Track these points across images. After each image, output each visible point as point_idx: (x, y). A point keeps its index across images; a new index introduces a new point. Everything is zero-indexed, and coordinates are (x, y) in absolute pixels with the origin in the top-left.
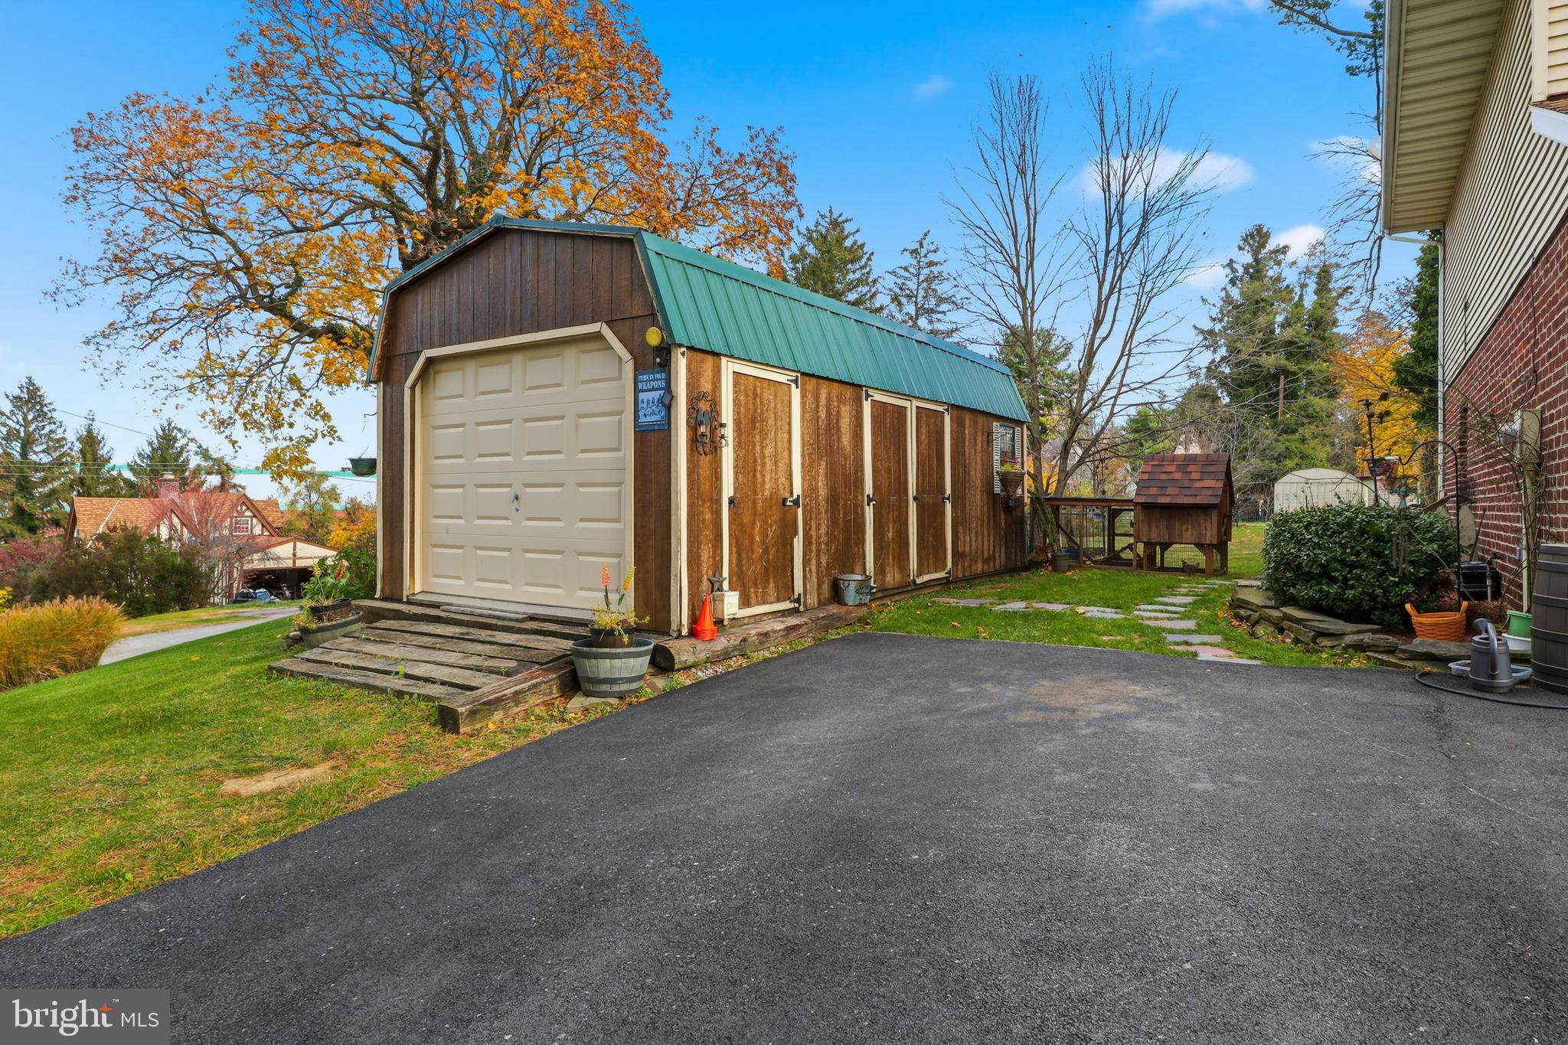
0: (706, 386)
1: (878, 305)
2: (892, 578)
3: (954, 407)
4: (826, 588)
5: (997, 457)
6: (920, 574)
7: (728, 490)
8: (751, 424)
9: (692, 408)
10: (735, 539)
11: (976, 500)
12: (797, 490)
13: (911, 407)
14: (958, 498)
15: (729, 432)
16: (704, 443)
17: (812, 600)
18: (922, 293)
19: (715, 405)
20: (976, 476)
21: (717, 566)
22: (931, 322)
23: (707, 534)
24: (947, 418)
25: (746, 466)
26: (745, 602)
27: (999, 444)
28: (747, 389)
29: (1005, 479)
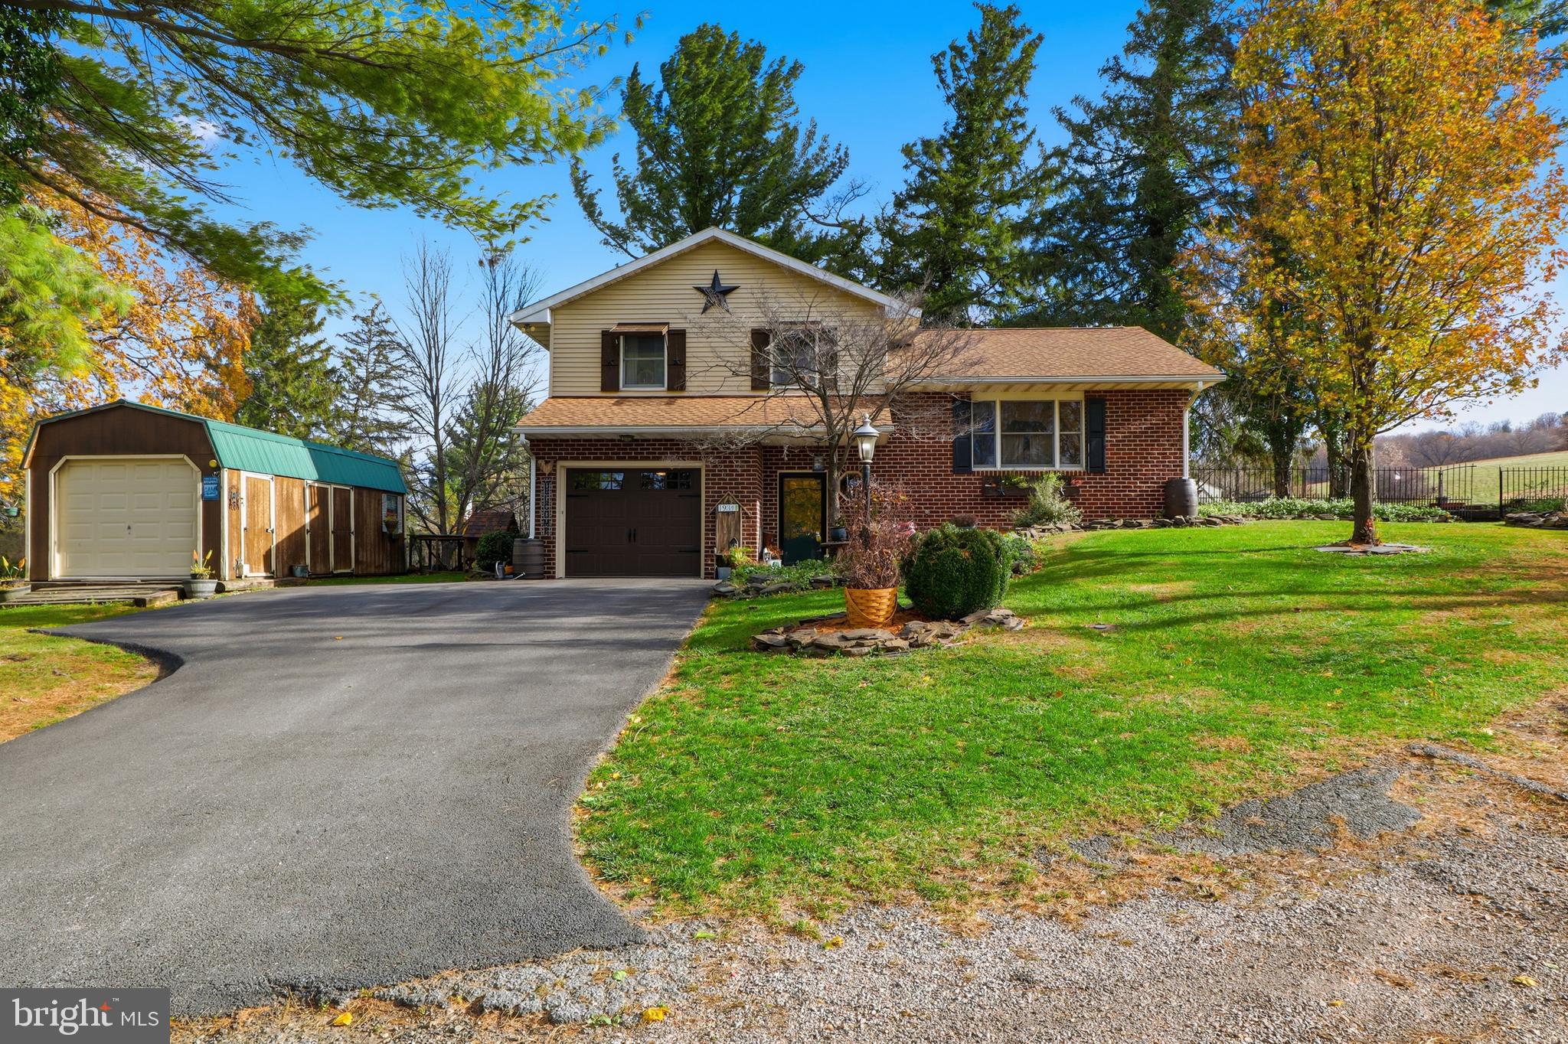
0: (235, 483)
1: (329, 367)
2: (320, 569)
3: (359, 489)
4: (286, 570)
5: (384, 512)
6: (336, 568)
7: (244, 525)
8: (253, 498)
9: (230, 492)
10: (247, 545)
11: (371, 535)
12: (273, 526)
13: (331, 488)
14: (359, 533)
15: (244, 501)
16: (235, 504)
17: (280, 574)
18: (372, 358)
19: (238, 491)
20: (371, 521)
21: (239, 555)
22: (382, 386)
23: (235, 541)
24: (352, 493)
25: (252, 516)
26: (251, 571)
27: (385, 505)
28: (253, 484)
29: (388, 524)
